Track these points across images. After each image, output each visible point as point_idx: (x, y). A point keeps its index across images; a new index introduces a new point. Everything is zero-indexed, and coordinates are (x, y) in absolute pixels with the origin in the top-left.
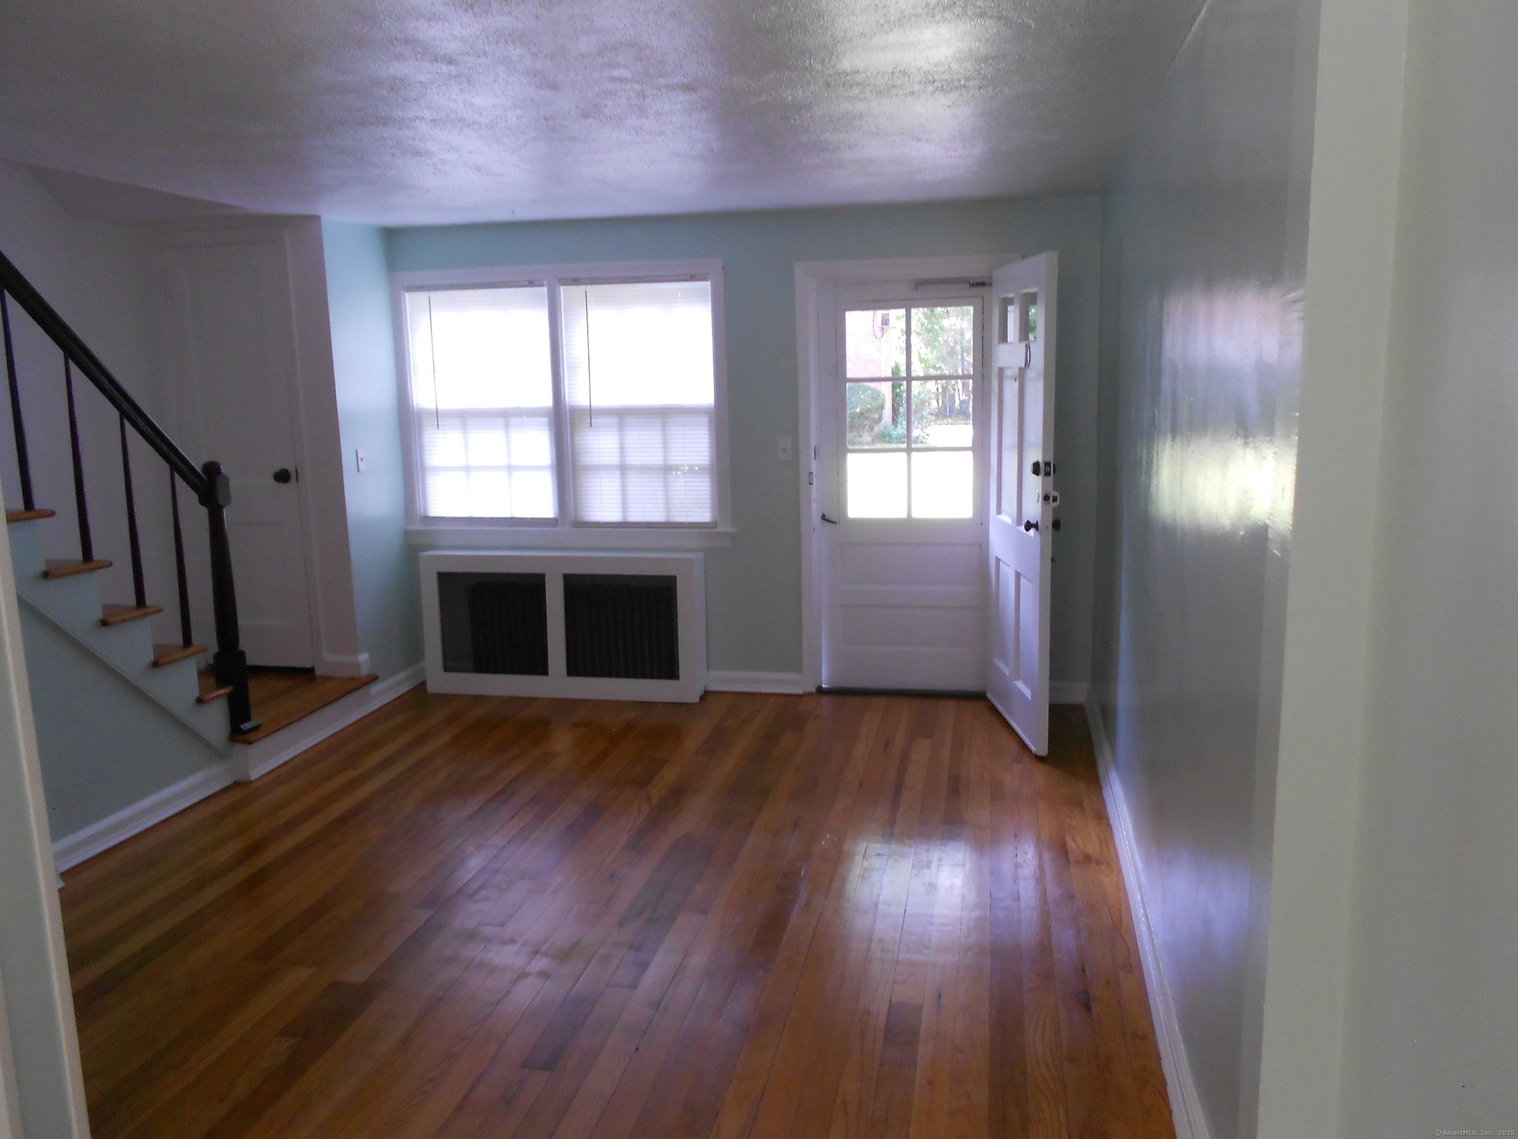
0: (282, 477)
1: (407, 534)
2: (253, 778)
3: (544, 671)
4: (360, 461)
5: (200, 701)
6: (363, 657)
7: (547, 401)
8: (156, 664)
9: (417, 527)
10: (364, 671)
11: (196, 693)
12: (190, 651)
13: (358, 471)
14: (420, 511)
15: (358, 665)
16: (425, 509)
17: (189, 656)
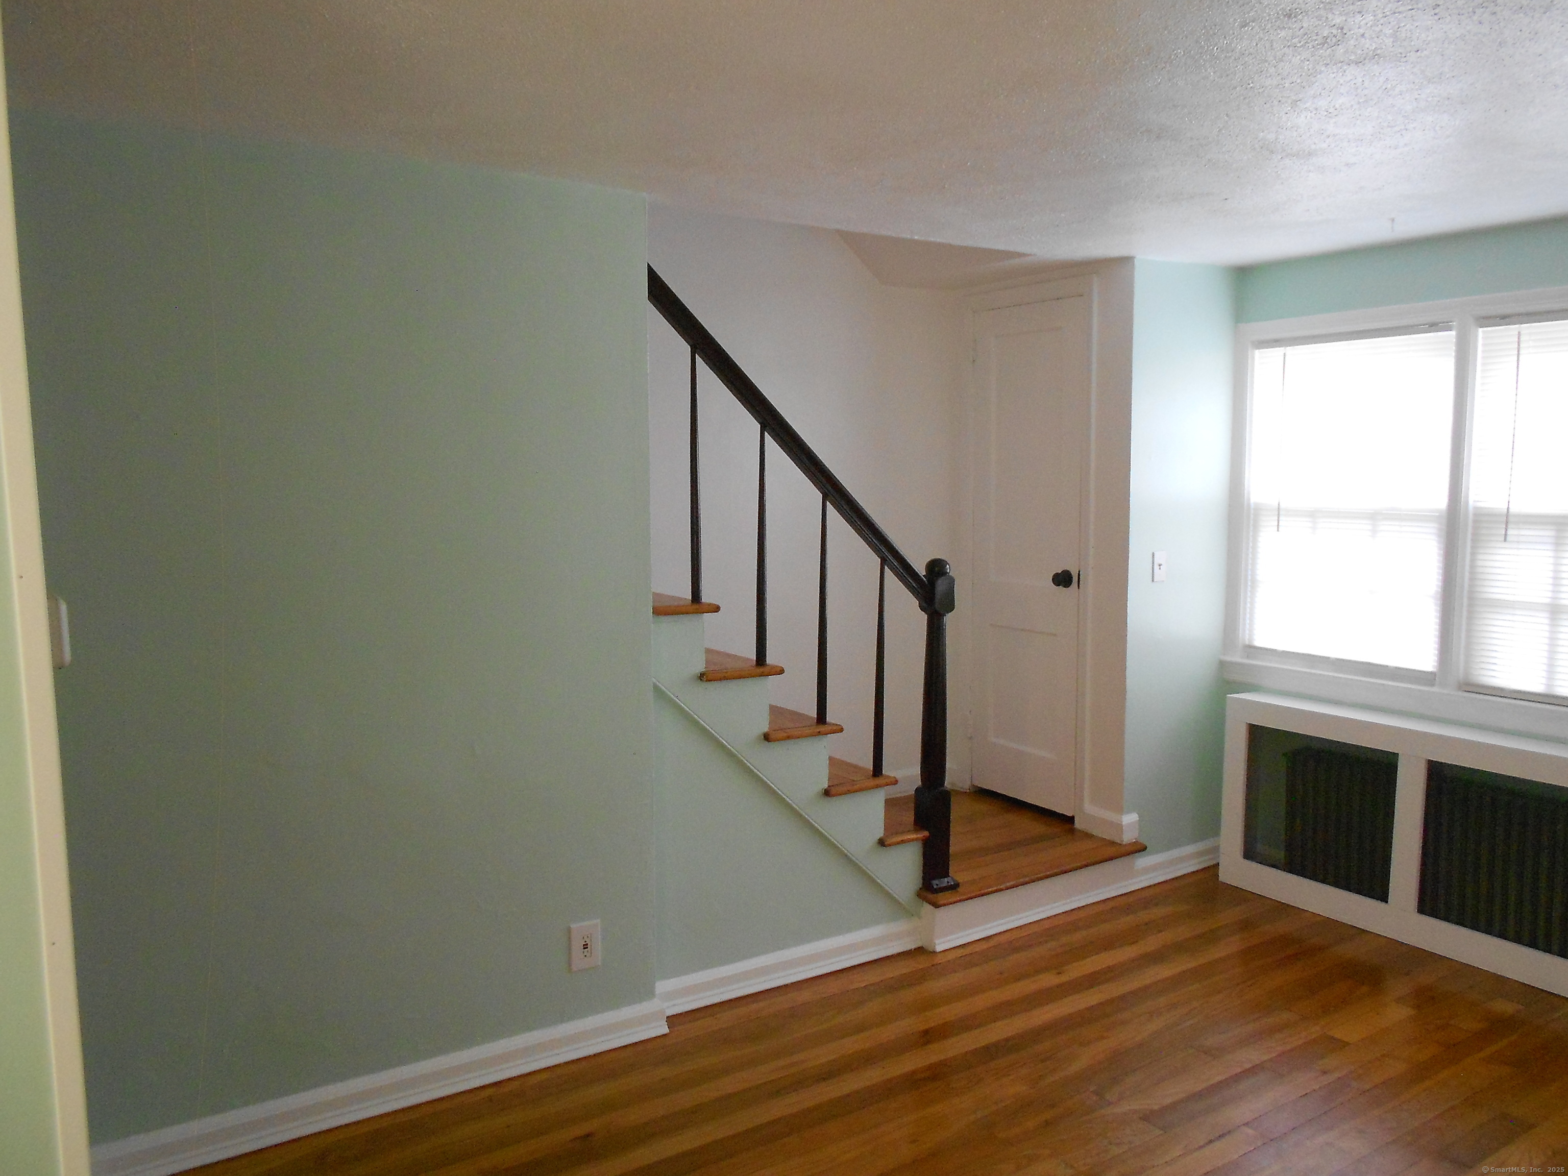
0: (1063, 579)
1: (1223, 665)
2: (939, 948)
3: (1383, 896)
4: (1156, 567)
5: (882, 843)
6: (1130, 819)
7: (1441, 502)
8: (827, 793)
9: (1236, 658)
10: (1128, 837)
11: (880, 833)
12: (879, 781)
13: (1153, 581)
14: (1244, 637)
15: (1119, 827)
16: (1251, 635)
17: (878, 786)
